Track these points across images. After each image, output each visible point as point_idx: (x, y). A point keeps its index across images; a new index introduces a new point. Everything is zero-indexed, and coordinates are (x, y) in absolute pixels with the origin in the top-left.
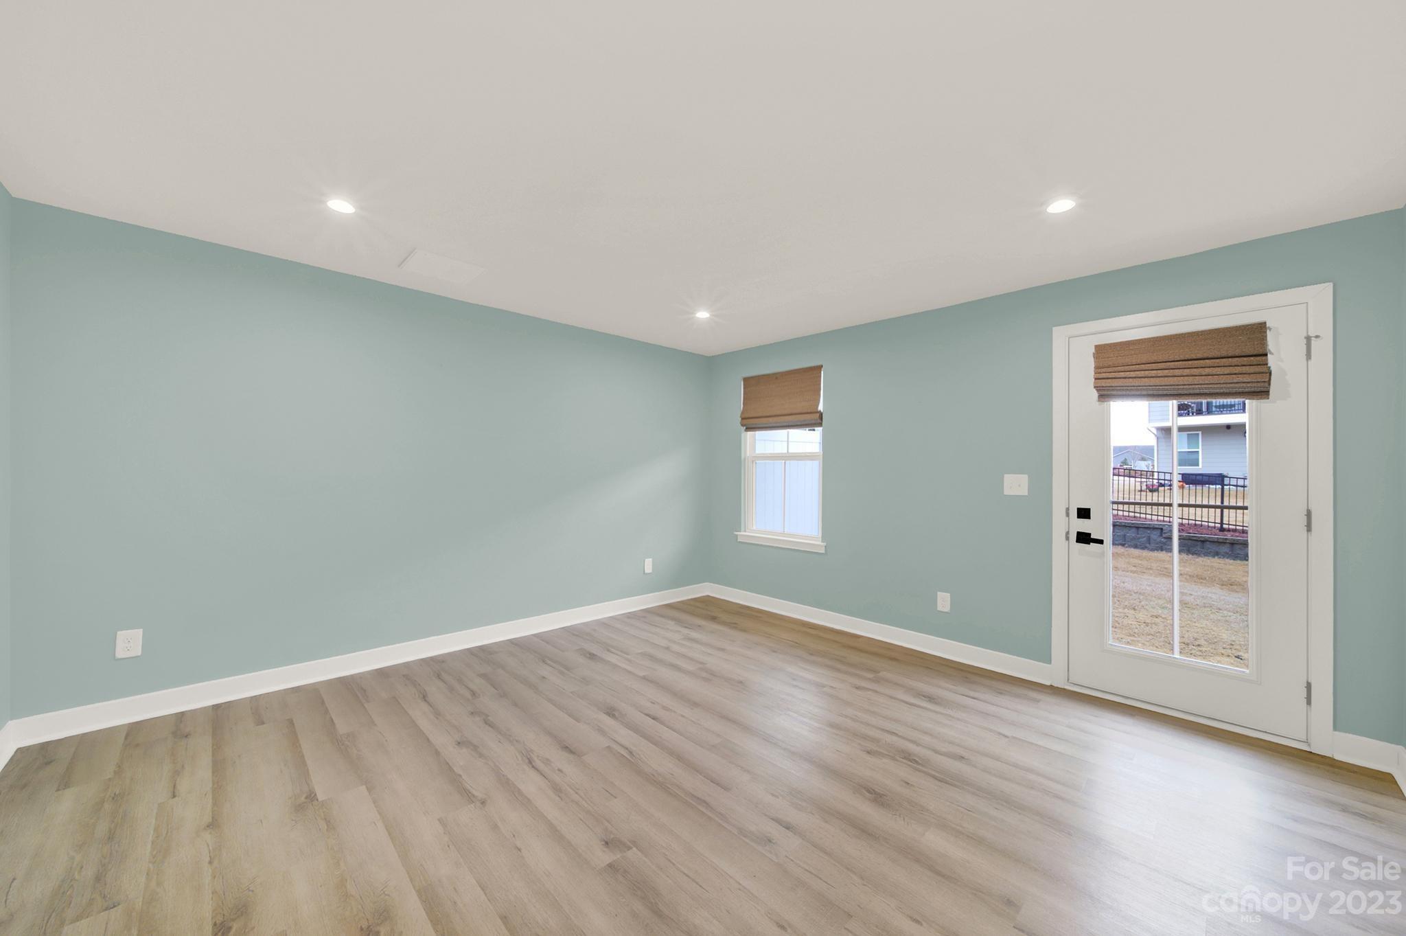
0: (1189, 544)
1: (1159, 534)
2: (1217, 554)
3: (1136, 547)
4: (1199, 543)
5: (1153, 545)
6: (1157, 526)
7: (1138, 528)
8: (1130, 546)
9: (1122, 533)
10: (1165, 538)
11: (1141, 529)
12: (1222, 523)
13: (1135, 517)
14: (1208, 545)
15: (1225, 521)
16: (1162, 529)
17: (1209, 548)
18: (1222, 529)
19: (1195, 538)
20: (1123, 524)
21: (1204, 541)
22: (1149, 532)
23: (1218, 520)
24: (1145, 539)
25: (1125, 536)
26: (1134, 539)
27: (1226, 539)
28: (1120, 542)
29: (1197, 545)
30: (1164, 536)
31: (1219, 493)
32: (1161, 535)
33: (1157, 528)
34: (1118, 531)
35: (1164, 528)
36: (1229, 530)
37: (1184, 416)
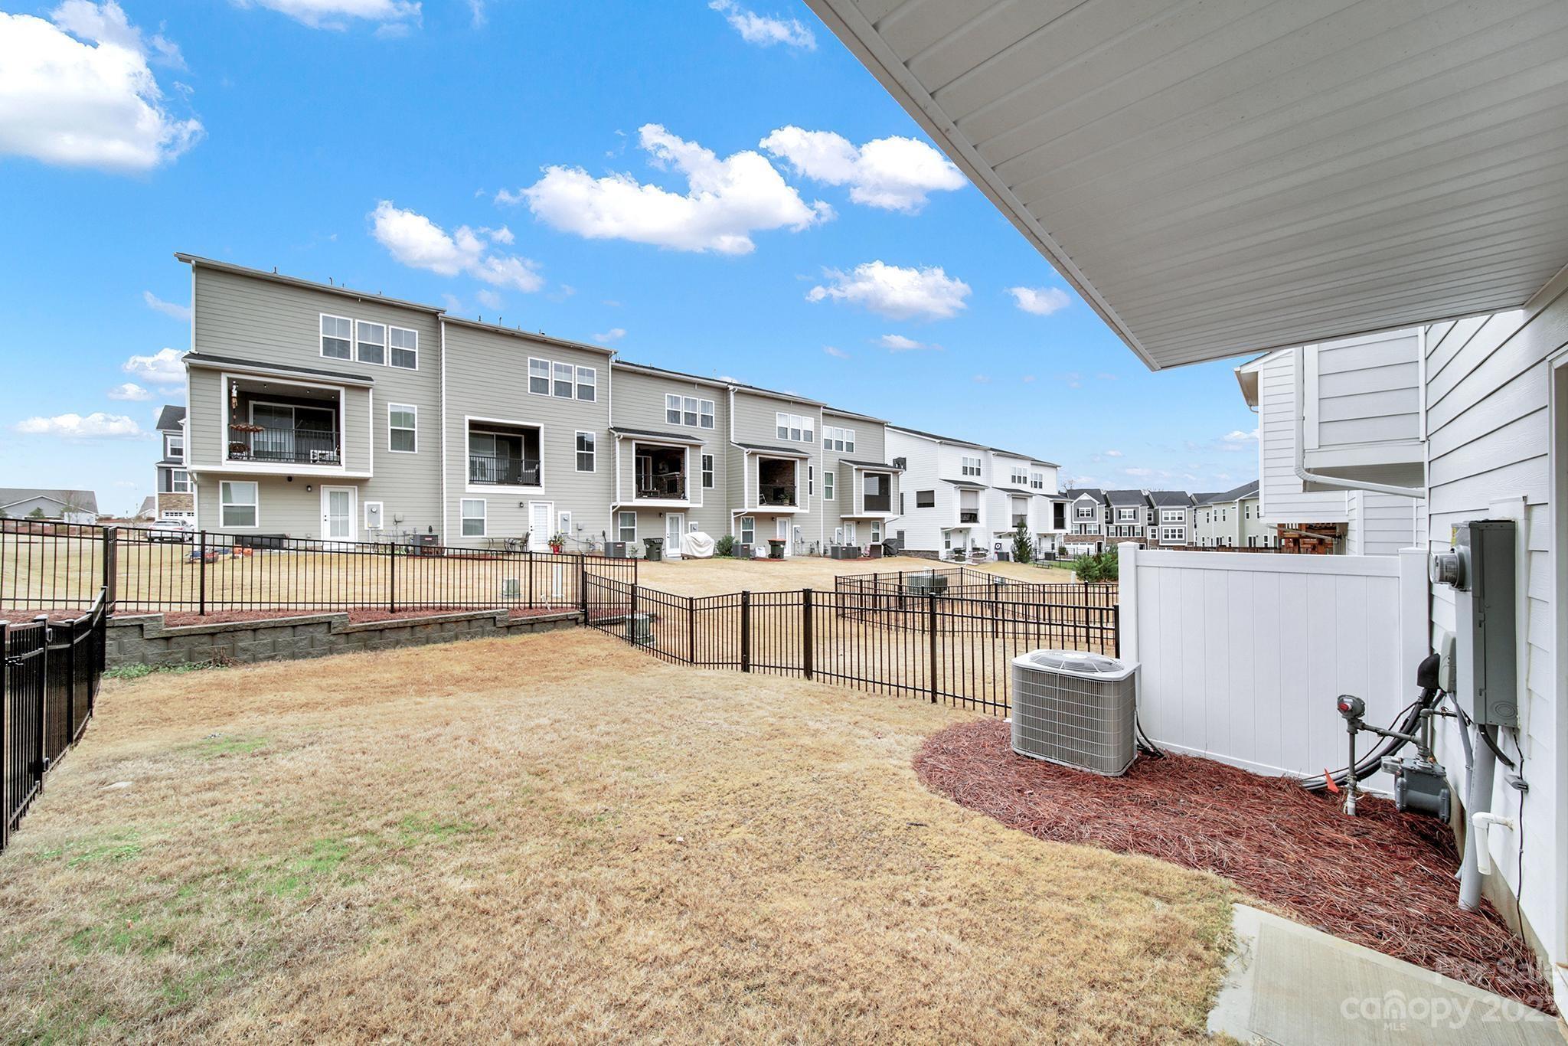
0: (365, 637)
1: (325, 631)
2: (397, 643)
3: (294, 656)
4: (377, 633)
5: (318, 649)
6: (323, 620)
7: (294, 627)
8: (285, 658)
9: (271, 640)
10: (334, 635)
11: (300, 628)
12: (392, 603)
14: (387, 633)
16: (329, 623)
17: (389, 638)
19: (372, 628)
21: (382, 630)
22: (311, 630)
23: (387, 600)
24: (305, 642)
25: (274, 643)
26: (289, 645)
27: (407, 622)
30: (333, 632)
32: (329, 631)
33: (323, 623)
34: (261, 638)
35: (333, 620)
36: (402, 610)
37: (237, 459)
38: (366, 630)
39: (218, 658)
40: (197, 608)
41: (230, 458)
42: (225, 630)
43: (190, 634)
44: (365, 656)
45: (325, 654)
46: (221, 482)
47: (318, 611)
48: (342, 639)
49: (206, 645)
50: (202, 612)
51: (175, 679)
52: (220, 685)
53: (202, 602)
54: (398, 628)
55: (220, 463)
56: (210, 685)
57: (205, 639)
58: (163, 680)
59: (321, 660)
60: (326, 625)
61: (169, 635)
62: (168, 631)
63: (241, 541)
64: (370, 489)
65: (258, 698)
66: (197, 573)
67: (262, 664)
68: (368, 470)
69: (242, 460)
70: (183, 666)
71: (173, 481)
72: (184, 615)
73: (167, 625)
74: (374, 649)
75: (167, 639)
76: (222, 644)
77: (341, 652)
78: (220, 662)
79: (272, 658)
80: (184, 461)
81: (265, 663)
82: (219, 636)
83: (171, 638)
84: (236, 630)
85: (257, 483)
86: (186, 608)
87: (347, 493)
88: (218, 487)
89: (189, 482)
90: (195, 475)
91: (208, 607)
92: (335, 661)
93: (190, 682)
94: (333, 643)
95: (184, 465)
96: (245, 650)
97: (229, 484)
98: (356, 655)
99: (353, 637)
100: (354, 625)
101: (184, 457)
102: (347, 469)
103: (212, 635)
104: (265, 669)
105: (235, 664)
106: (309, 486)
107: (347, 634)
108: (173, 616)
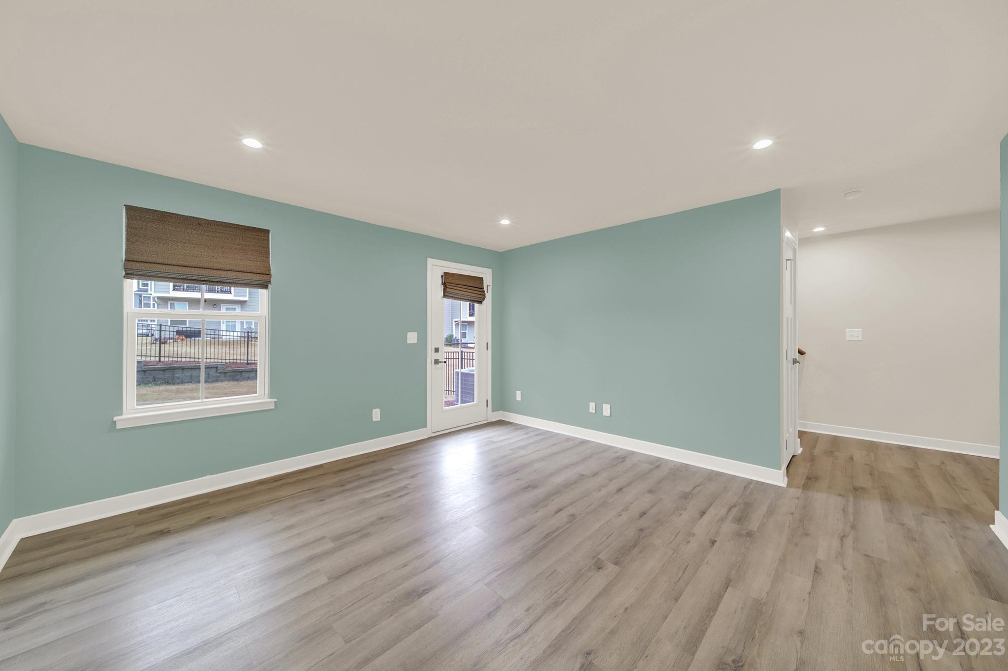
1: (215, 371)
4: (239, 374)
9: (190, 374)
10: (219, 373)
12: (247, 360)
13: (194, 361)
14: (244, 374)
15: (249, 358)
16: (217, 367)
18: (248, 364)
20: (190, 367)
23: (246, 358)
27: (253, 369)
28: (188, 380)
29: (238, 375)
30: (218, 372)
31: (246, 342)
32: (217, 371)
33: (213, 367)
34: (186, 373)
35: (218, 367)
36: (251, 364)
37: (177, 290)
38: (234, 371)
39: (166, 381)
40: (157, 359)
41: (174, 290)
42: (170, 369)
43: (155, 370)
44: (232, 383)
45: (214, 382)
46: (169, 302)
47: (212, 362)
48: (222, 375)
49: (160, 375)
50: (160, 361)
51: (148, 389)
52: (167, 391)
53: (160, 357)
54: (249, 371)
55: (169, 292)
56: (163, 391)
57: (161, 372)
58: (143, 389)
59: (212, 384)
60: (215, 369)
61: (145, 370)
62: (145, 368)
63: (179, 333)
64: (247, 306)
65: (183, 395)
66: (158, 348)
67: (186, 384)
68: (246, 296)
69: (180, 291)
70: (151, 383)
71: (143, 302)
72: (152, 362)
73: (144, 365)
74: (237, 380)
75: (144, 371)
76: (168, 375)
77: (222, 381)
78: (167, 383)
79: (191, 382)
80: (149, 290)
81: (187, 384)
82: (167, 371)
83: (146, 371)
84: (175, 369)
85: (187, 303)
86: (153, 359)
87: (235, 309)
88: (168, 305)
89: (152, 302)
90: (156, 299)
91: (162, 359)
92: (219, 384)
93: (154, 390)
94: (219, 377)
95: (149, 292)
96: (178, 378)
97: (174, 303)
98: (228, 382)
99: (227, 375)
100: (228, 369)
101: (149, 288)
102: (235, 296)
103: (164, 370)
104: (187, 386)
105: (174, 384)
106: (215, 305)
107: (225, 373)
108: (147, 362)
